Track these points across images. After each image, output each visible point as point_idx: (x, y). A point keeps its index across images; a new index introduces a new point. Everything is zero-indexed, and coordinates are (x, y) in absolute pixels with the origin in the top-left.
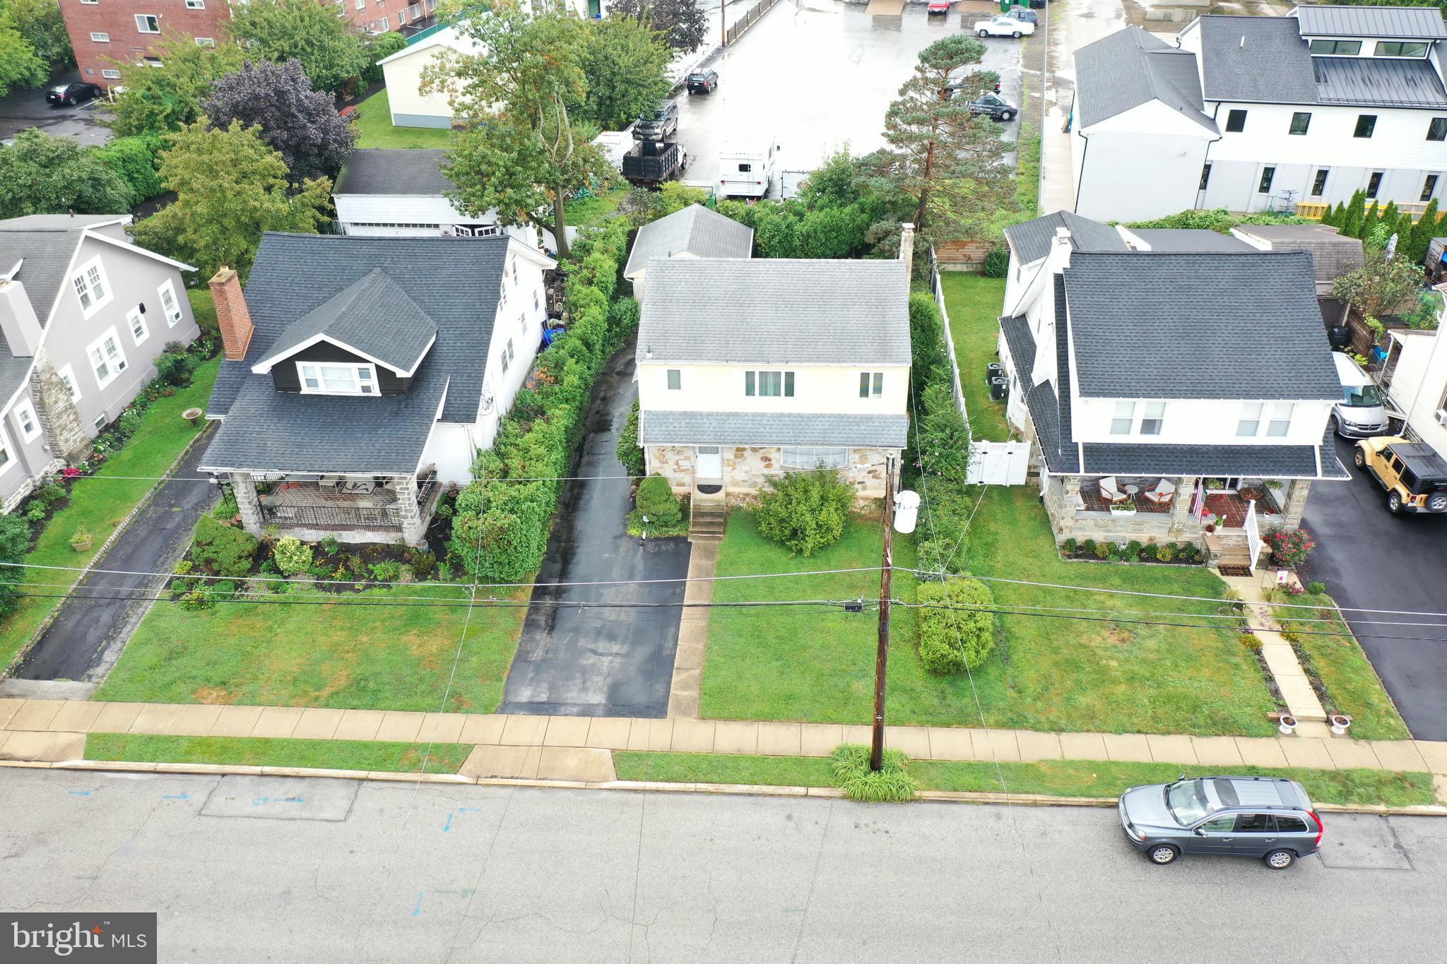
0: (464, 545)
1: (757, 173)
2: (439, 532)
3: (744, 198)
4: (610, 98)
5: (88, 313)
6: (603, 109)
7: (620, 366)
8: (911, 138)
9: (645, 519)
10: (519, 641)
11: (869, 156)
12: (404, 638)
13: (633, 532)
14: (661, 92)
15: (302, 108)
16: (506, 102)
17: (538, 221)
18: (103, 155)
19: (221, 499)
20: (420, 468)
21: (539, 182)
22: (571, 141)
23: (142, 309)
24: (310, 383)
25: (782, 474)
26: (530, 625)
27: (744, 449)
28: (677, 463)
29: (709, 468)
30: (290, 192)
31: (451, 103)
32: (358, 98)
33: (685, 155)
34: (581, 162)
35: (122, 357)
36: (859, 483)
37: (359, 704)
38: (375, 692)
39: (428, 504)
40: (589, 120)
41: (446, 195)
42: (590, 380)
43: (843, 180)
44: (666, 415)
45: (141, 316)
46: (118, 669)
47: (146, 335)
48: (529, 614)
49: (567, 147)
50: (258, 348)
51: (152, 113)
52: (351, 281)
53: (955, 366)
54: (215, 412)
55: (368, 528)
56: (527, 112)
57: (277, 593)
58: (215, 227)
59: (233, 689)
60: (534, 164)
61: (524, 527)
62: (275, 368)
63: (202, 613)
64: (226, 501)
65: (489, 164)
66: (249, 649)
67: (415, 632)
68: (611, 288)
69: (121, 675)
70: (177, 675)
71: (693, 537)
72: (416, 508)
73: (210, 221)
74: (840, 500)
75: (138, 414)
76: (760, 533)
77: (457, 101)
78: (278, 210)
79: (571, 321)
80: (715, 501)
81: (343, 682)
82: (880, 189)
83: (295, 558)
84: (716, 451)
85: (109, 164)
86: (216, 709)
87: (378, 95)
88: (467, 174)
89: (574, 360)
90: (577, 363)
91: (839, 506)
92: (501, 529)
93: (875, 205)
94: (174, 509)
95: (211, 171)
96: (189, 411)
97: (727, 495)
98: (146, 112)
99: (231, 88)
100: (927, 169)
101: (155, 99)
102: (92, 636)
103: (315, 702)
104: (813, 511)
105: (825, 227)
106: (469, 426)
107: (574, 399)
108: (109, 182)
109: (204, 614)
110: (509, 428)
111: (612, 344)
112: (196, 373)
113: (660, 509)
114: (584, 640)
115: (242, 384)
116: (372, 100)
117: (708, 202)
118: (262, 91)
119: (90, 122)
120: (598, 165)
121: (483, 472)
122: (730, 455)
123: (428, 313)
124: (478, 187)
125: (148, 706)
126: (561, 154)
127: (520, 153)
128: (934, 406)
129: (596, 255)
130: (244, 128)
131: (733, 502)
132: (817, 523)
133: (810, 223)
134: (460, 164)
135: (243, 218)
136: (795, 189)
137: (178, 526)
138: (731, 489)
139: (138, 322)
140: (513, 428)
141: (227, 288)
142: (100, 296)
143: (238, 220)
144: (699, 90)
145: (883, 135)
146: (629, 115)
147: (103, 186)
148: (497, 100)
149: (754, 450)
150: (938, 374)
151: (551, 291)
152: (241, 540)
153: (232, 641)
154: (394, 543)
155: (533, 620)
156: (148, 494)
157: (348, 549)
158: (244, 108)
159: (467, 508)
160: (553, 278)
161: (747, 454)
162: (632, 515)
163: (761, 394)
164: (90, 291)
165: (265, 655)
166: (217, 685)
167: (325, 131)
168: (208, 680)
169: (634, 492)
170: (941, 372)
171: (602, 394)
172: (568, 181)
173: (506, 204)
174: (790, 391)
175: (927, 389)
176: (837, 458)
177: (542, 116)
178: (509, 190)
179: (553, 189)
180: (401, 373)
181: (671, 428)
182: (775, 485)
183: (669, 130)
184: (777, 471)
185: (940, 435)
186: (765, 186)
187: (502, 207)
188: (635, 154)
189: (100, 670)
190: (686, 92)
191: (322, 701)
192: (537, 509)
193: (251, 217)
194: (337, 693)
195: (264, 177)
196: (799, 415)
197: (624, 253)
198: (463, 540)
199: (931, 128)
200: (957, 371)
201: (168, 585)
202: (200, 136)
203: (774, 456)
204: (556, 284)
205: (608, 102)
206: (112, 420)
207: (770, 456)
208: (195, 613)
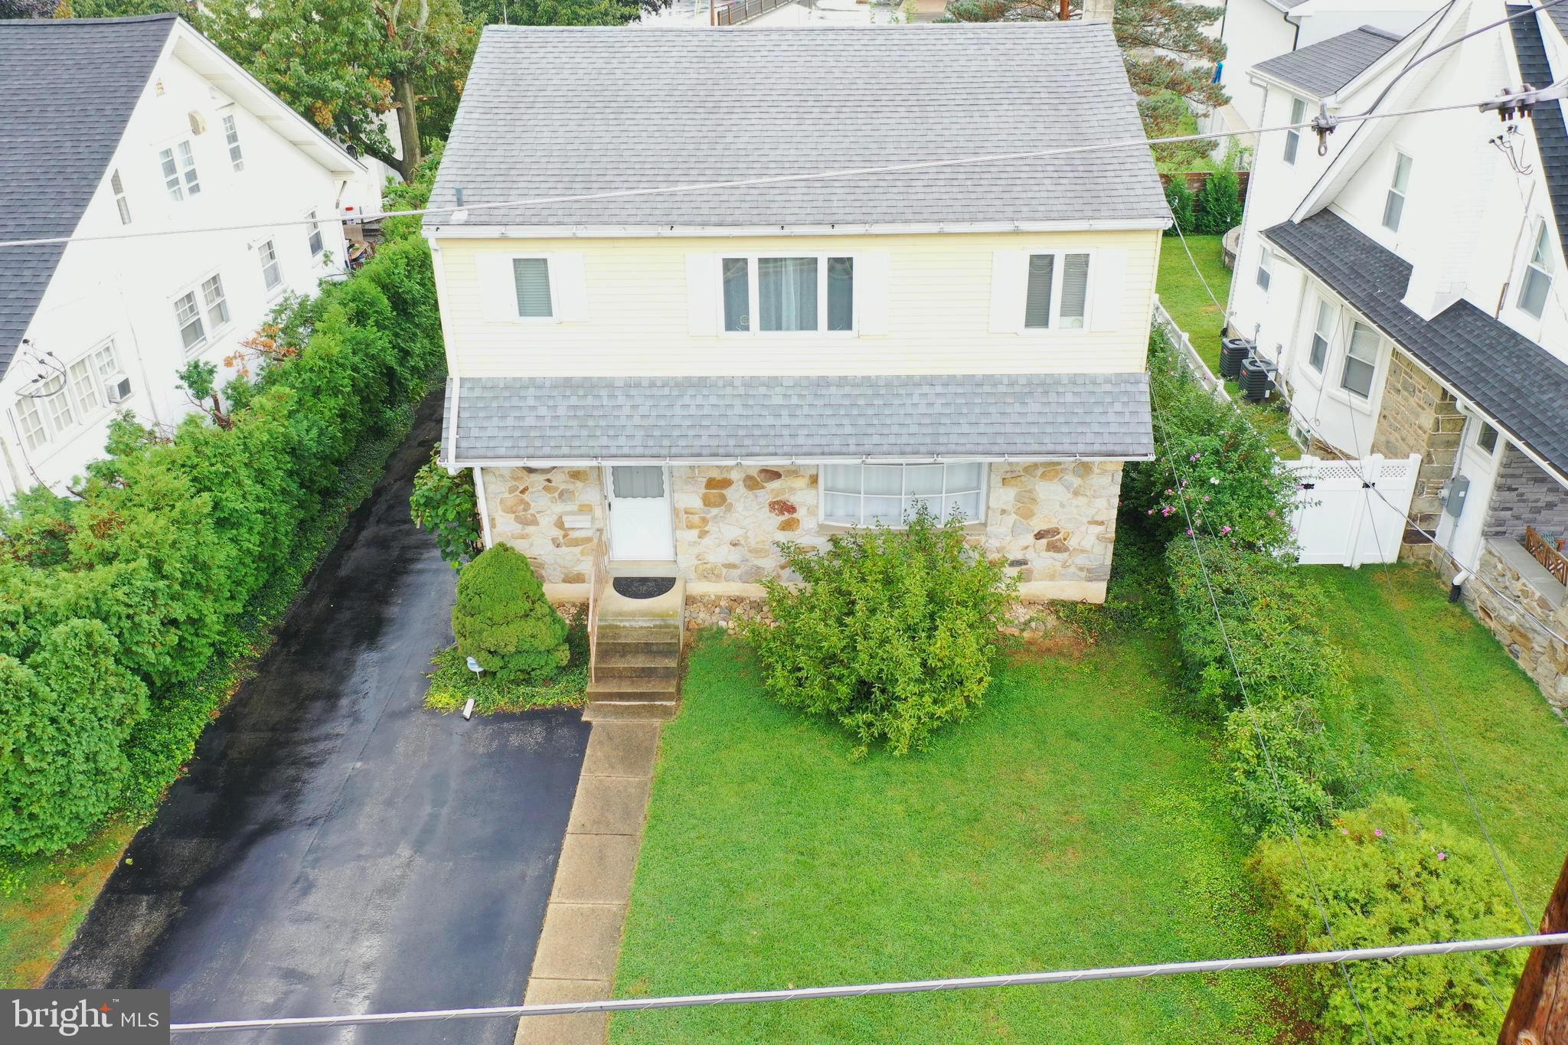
9: (475, 667)
13: (441, 699)
25: (824, 547)
27: (726, 483)
28: (560, 524)
29: (641, 536)
36: (1014, 564)
44: (515, 388)
71: (597, 710)
74: (976, 605)
76: (772, 693)
80: (654, 616)
84: (654, 485)
91: (976, 618)
97: (689, 601)
104: (911, 630)
113: (508, 637)
122: (691, 499)
131: (703, 617)
132: (924, 664)
138: (698, 588)
149: (751, 483)
161: (736, 493)
162: (447, 655)
163: (765, 326)
174: (842, 318)
181: (530, 421)
182: (806, 570)
184: (810, 537)
185: (1207, 441)
196: (867, 382)
203: (800, 495)
207: (793, 499)
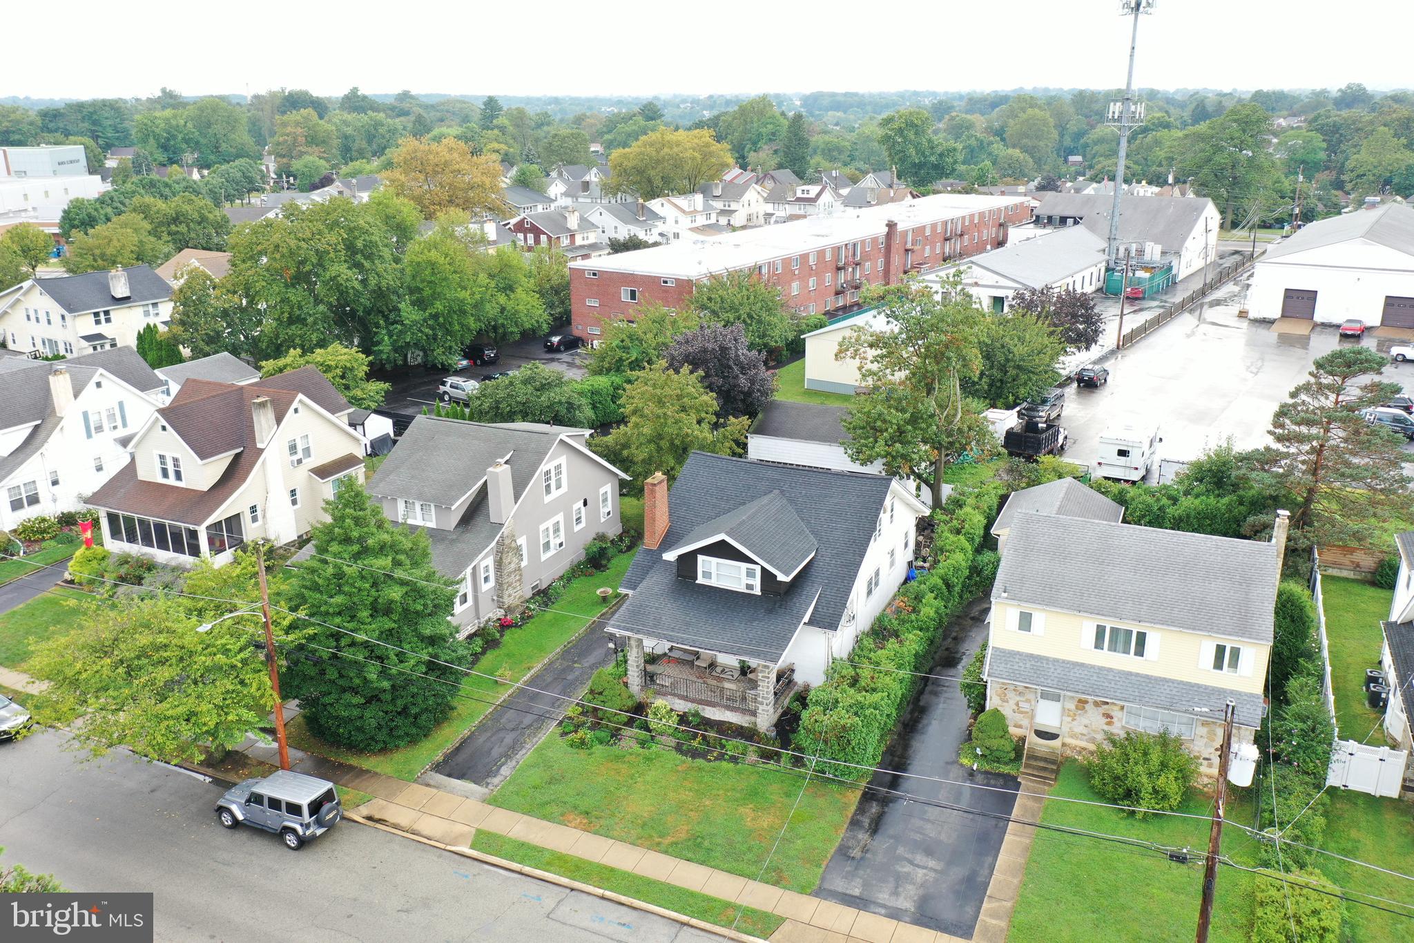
0: (808, 736)
1: (1135, 459)
2: (787, 724)
3: (1118, 480)
4: (1001, 381)
5: (548, 499)
6: (993, 389)
7: (975, 612)
8: (1301, 439)
9: (979, 751)
10: (842, 835)
11: (1253, 451)
12: (741, 809)
13: (965, 761)
14: (1050, 380)
15: (738, 362)
16: (907, 372)
17: (919, 476)
18: (578, 387)
19: (614, 663)
20: (782, 663)
21: (925, 442)
22: (960, 410)
23: (585, 504)
24: (707, 575)
25: (1123, 735)
26: (854, 823)
27: (1086, 702)
28: (1017, 704)
29: (1048, 715)
30: (715, 426)
31: (860, 369)
32: (780, 364)
33: (1066, 437)
34: (966, 429)
35: (562, 538)
36: (1204, 759)
37: (693, 857)
38: (709, 850)
39: (782, 698)
40: (979, 398)
41: (842, 444)
42: (945, 620)
43: (1223, 472)
44: (1013, 654)
45: (583, 509)
46: (510, 783)
47: (583, 525)
48: (855, 814)
49: (955, 415)
50: (669, 541)
51: (621, 360)
52: (753, 498)
53: (1327, 663)
54: (626, 588)
55: (728, 708)
56: (925, 382)
57: (643, 748)
58: (653, 446)
59: (593, 819)
60: (923, 425)
61: (864, 730)
62: (681, 557)
63: (581, 751)
64: (618, 665)
65: (884, 421)
66: (612, 789)
67: (751, 806)
68: (977, 540)
69: (511, 788)
70: (553, 797)
71: (1024, 778)
72: (771, 697)
73: (649, 441)
74: (1181, 771)
75: (564, 586)
76: (1092, 787)
77: (866, 367)
78: (705, 438)
79: (936, 562)
80: (1049, 747)
81: (683, 836)
82: (1261, 481)
83: (664, 720)
84: (1057, 698)
85: (581, 394)
86: (578, 833)
87: (796, 363)
88: (863, 428)
89: (933, 595)
90: (935, 598)
91: (1180, 775)
92: (844, 727)
93: (1255, 500)
94: (576, 665)
95: (660, 402)
96: (602, 590)
97: (1064, 745)
98: (617, 357)
99: (687, 342)
100: (1314, 470)
101: (626, 349)
102: (496, 752)
103: (657, 847)
104: (1150, 774)
105: (1199, 514)
106: (831, 633)
107: (928, 629)
108: (579, 406)
109: (583, 754)
110: (865, 642)
111: (970, 592)
112: (613, 562)
113: (995, 743)
114: (902, 849)
115: (651, 568)
116: (793, 367)
117: (1083, 478)
118: (710, 346)
119: (571, 365)
120: (982, 433)
121: (836, 675)
122: (1071, 705)
123: (813, 532)
124: (871, 440)
125: (526, 818)
126: (949, 419)
127: (912, 415)
128: (1297, 697)
129: (967, 509)
130: (692, 372)
131: (1069, 752)
132: (1153, 787)
133: (1183, 508)
134: (859, 419)
135: (676, 441)
136: (1173, 476)
137: (577, 679)
138: (1068, 740)
139: (580, 513)
140: (869, 643)
141: (657, 488)
142: (558, 487)
143: (672, 444)
144: (1089, 384)
145: (1269, 432)
146: (1017, 397)
147: (575, 409)
148: (900, 369)
149: (1096, 704)
150: (1307, 668)
151: (921, 538)
152: (625, 695)
153: (600, 779)
154: (747, 725)
155: (858, 821)
156: (558, 650)
157: (708, 723)
158: (694, 358)
159: (817, 703)
160: (925, 526)
161: (1089, 706)
162: (967, 745)
163: (1109, 650)
164: (553, 483)
165: (624, 797)
166: (581, 813)
167: (753, 382)
168: (575, 808)
169: (971, 725)
170: (1310, 666)
171: (954, 634)
172: (951, 444)
173: (893, 457)
174: (1140, 651)
175: (1292, 680)
176: (1183, 728)
177: (937, 386)
178: (898, 445)
179: (937, 449)
180: (781, 577)
181: (1016, 667)
182: (1114, 743)
183: (1053, 415)
184: (1118, 730)
185: (1300, 725)
186: (1142, 473)
187: (889, 458)
188: (1018, 430)
189: (496, 780)
190: (1075, 385)
191: (663, 847)
192: (878, 717)
193: (683, 442)
194: (676, 844)
195: (698, 411)
196: (1147, 677)
197: (994, 512)
198: (808, 730)
199: (1322, 430)
200: (1329, 669)
201: (561, 723)
202: (657, 375)
203: (1116, 713)
204: (926, 532)
205: (999, 384)
206: (544, 587)
207: (1112, 714)
208: (575, 751)
